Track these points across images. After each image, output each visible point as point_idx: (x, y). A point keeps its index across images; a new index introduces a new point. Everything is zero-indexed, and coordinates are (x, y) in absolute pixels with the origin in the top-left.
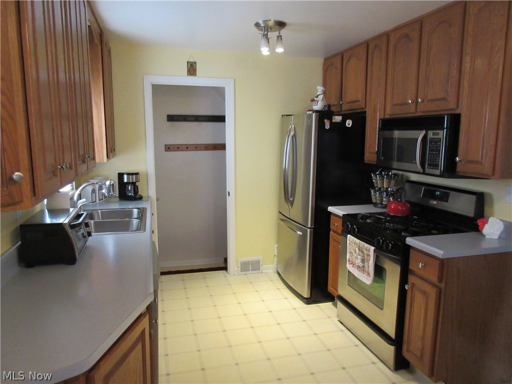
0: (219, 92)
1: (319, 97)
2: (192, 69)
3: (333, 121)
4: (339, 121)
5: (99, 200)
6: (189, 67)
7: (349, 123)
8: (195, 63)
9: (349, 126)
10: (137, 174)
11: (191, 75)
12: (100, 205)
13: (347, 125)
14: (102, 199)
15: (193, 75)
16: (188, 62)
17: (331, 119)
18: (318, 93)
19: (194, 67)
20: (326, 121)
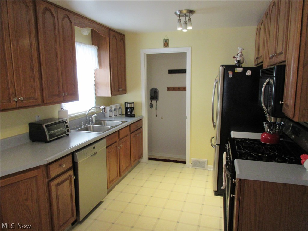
0: (183, 56)
1: (238, 55)
2: (166, 44)
3: (236, 72)
4: (241, 72)
5: (114, 116)
6: (165, 42)
7: (249, 73)
8: (168, 40)
9: (248, 75)
10: (133, 103)
11: (165, 47)
12: (114, 118)
13: (247, 74)
14: (117, 115)
15: (167, 47)
16: (164, 40)
17: (233, 71)
18: (239, 52)
19: (168, 42)
20: (229, 72)
